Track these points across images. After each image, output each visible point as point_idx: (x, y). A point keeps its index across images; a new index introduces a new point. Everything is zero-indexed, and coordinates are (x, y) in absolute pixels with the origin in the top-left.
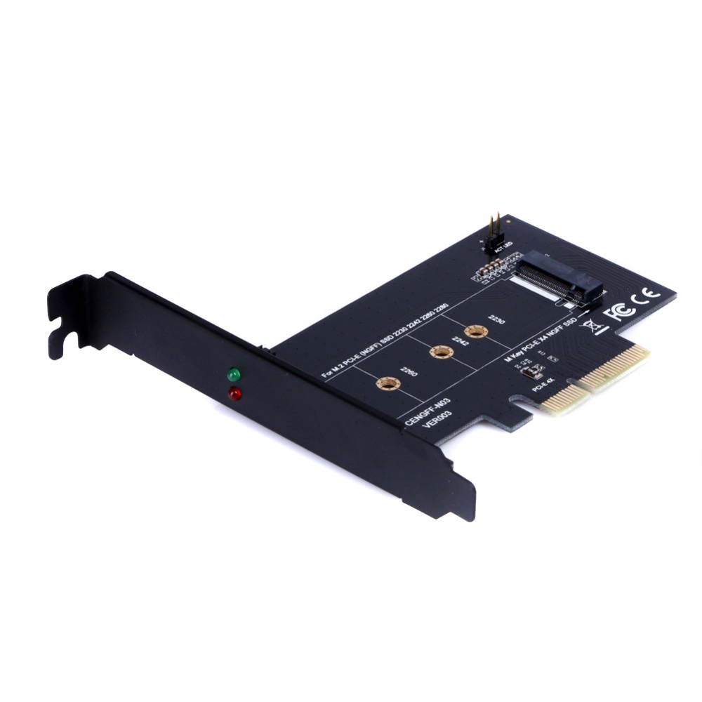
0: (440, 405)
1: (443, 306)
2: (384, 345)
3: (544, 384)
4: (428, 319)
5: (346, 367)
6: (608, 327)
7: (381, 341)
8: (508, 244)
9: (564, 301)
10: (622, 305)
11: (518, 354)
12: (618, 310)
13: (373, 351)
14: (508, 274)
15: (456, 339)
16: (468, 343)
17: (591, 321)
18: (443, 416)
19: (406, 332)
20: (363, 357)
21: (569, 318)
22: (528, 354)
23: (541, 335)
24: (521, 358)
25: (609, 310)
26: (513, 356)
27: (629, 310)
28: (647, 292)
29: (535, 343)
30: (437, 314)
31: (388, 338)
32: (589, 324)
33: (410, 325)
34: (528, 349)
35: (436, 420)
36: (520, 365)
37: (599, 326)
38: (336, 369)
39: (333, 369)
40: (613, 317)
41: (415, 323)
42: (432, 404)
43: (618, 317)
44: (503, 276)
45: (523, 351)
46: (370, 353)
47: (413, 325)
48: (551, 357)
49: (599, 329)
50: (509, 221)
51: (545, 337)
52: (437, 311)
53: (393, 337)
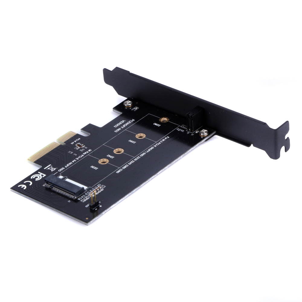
0: (119, 130)
1: (118, 172)
2: (144, 152)
3: (75, 141)
4: (125, 165)
5: (159, 141)
6: (45, 169)
7: (145, 154)
8: (87, 206)
9: (63, 179)
10: (37, 180)
11: (85, 153)
12: (39, 177)
13: (148, 149)
14: (88, 190)
15: (112, 157)
16: (107, 156)
17: (52, 171)
18: (118, 125)
19: (135, 158)
20: (152, 146)
21: (62, 171)
22: (82, 153)
23: (75, 162)
24: (84, 152)
25: (43, 177)
26: (87, 152)
27: (34, 177)
28: (24, 187)
29: (78, 159)
30: (121, 168)
31: (142, 155)
32: (53, 169)
33: (133, 162)
34: (81, 155)
35: (120, 123)
36: (85, 149)
37: (49, 169)
38: (163, 140)
39: (165, 140)
40: (41, 174)
41: (131, 163)
42: (122, 130)
43: (40, 174)
44: (91, 189)
45: (83, 155)
46: (150, 148)
47: (131, 162)
48: (72, 153)
49: (49, 167)
50: (87, 219)
51: (73, 161)
52: (121, 169)
53: (140, 156)
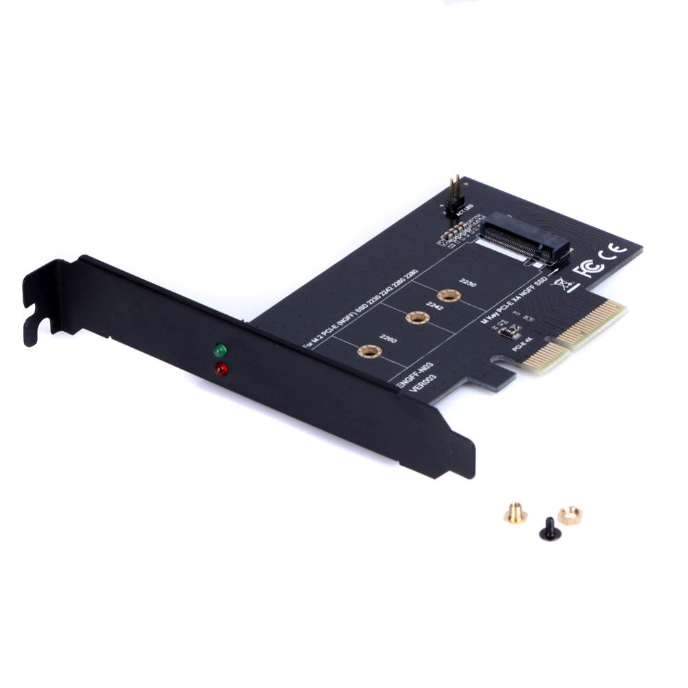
0: (423, 369)
1: (413, 273)
2: (359, 314)
3: (523, 344)
4: (399, 287)
5: (325, 337)
6: (578, 285)
7: (356, 310)
8: (469, 207)
9: (532, 261)
10: (590, 262)
11: (494, 316)
12: (587, 266)
13: (350, 321)
14: (473, 237)
15: (430, 304)
16: (443, 308)
17: (561, 279)
18: (428, 380)
19: (379, 300)
20: (340, 327)
21: (539, 278)
22: (503, 315)
23: (514, 296)
24: (498, 319)
25: (578, 267)
26: (489, 318)
27: (598, 266)
28: (613, 247)
29: (509, 303)
30: (408, 280)
31: (363, 307)
32: (560, 282)
33: (382, 293)
34: (502, 310)
35: (422, 384)
36: (497, 326)
37: (570, 284)
38: (316, 340)
39: (313, 341)
40: (583, 273)
41: (388, 290)
42: (415, 368)
43: (587, 273)
44: (468, 239)
45: (498, 312)
46: (347, 323)
47: (386, 293)
48: (526, 317)
49: (570, 287)
50: (466, 184)
51: (518, 298)
52: (408, 278)
53: (367, 306)
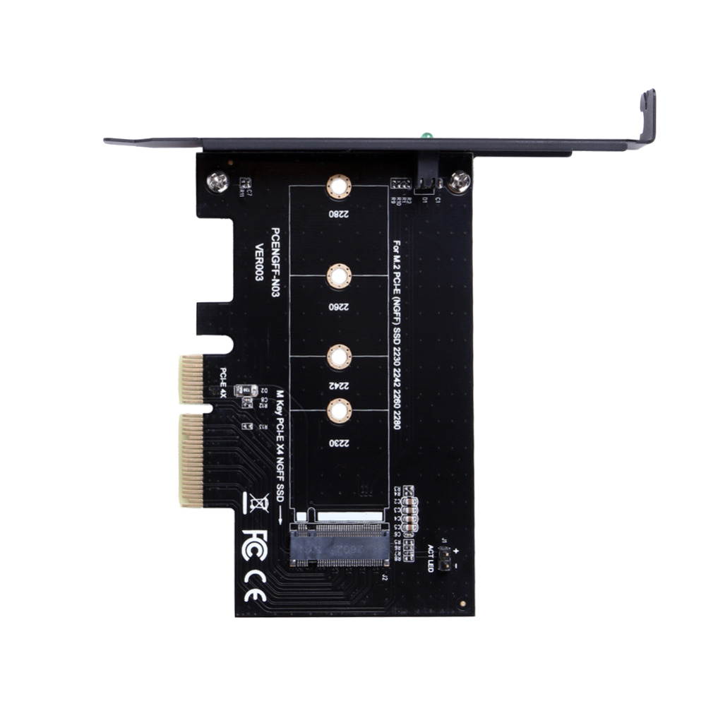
0: (276, 283)
1: (397, 424)
2: (392, 326)
3: (223, 384)
4: (392, 393)
5: (392, 270)
6: (245, 512)
7: (399, 329)
8: (431, 567)
10: (261, 556)
11: (279, 408)
12: (258, 546)
13: (392, 311)
15: (345, 385)
16: (331, 388)
17: (266, 509)
18: (260, 269)
19: (392, 360)
20: (392, 295)
21: (286, 497)
22: (272, 414)
23: (285, 450)
25: (266, 539)
26: (280, 402)
27: (250, 553)
28: (260, 596)
29: (280, 437)
30: (393, 408)
31: (397, 338)
32: (264, 504)
33: (399, 373)
35: (260, 261)
36: (265, 394)
37: (252, 507)
38: (397, 259)
39: (398, 256)
40: (254, 533)
41: (397, 380)
44: (393, 513)
45: (279, 416)
46: (392, 305)
47: (395, 374)
48: (251, 427)
49: (249, 503)
51: (280, 452)
52: (395, 412)
53: (395, 344)
